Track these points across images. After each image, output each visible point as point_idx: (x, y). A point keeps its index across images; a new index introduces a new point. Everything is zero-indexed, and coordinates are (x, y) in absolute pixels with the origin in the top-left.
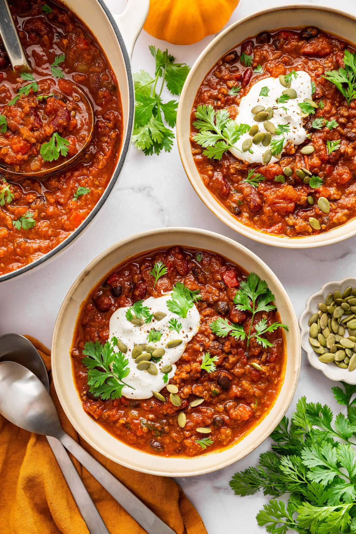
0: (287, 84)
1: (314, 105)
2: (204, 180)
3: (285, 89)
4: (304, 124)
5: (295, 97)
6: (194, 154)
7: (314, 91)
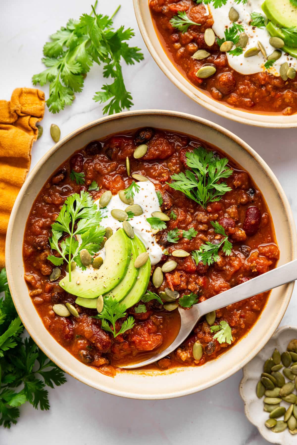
0: (128, 201)
1: (164, 217)
2: (44, 322)
3: (127, 206)
4: (157, 240)
5: (141, 212)
6: (33, 297)
7: (162, 203)
